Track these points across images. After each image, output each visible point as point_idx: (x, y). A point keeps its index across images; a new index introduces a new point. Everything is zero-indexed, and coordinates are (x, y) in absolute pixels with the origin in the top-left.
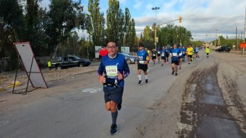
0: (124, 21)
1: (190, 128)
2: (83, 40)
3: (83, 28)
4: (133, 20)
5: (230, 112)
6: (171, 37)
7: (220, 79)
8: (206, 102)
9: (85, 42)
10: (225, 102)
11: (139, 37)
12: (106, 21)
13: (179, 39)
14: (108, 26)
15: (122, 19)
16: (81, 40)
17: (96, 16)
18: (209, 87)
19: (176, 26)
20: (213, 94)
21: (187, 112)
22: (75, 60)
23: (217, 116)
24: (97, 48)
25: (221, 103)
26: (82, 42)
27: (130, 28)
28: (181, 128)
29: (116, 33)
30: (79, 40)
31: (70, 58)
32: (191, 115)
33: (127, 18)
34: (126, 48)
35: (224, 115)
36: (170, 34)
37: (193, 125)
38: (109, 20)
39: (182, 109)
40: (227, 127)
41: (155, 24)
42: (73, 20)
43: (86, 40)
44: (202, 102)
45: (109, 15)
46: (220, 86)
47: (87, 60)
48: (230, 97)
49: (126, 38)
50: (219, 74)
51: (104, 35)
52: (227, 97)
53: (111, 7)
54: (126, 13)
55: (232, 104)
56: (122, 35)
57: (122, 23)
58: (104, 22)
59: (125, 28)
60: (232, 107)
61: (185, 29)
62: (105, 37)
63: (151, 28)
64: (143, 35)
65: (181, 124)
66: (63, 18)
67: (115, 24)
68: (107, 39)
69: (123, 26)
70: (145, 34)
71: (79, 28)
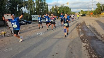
1: (88, 45)
4: (47, 4)
5: (98, 38)
7: (88, 27)
8: (88, 35)
9: (26, 14)
10: (94, 35)
11: (50, 11)
12: (35, 4)
13: (66, 12)
14: (36, 6)
16: (24, 13)
17: (31, 2)
18: (86, 30)
20: (89, 32)
21: (83, 39)
22: (24, 22)
23: (94, 40)
24: (32, 16)
25: (93, 35)
27: (46, 7)
28: (85, 45)
29: (40, 9)
31: (22, 21)
32: (85, 40)
33: (45, 3)
35: (97, 39)
37: (88, 43)
38: (37, 4)
39: (80, 38)
40: (100, 43)
41: (56, 6)
42: (22, 4)
44: (86, 35)
46: (90, 29)
47: (30, 22)
48: (95, 33)
49: (45, 11)
50: (87, 25)
51: (35, 10)
52: (94, 33)
54: (44, 1)
55: (97, 35)
56: (43, 10)
57: (42, 5)
58: (34, 5)
59: (44, 7)
60: (98, 36)
61: (68, 8)
62: (35, 11)
63: (54, 7)
65: (84, 44)
66: (17, 3)
67: (39, 5)
68: (36, 12)
69: (43, 6)
70: (52, 9)
71: (25, 7)
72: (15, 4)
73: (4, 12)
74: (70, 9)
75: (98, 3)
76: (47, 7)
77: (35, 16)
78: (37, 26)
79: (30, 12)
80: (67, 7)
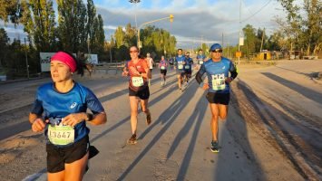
0: (87, 17)
2: (17, 43)
4: (99, 17)
6: (152, 42)
9: (21, 47)
11: (109, 42)
12: (57, 17)
13: (162, 45)
14: (60, 22)
15: (83, 15)
16: (14, 44)
17: (39, 5)
19: (157, 30)
24: (43, 56)
26: (16, 46)
27: (96, 26)
29: (75, 34)
30: (11, 42)
33: (91, 13)
34: (92, 55)
38: (64, 15)
43: (22, 43)
49: (92, 40)
54: (89, 6)
56: (84, 37)
57: (82, 20)
58: (53, 16)
59: (88, 27)
61: (169, 34)
62: (57, 39)
63: (124, 29)
64: (115, 39)
67: (72, 20)
68: (60, 43)
69: (86, 24)
70: (117, 37)
71: (7, 20)
74: (174, 38)
75: (248, 26)
76: (101, 29)
79: (36, 42)
80: (163, 32)
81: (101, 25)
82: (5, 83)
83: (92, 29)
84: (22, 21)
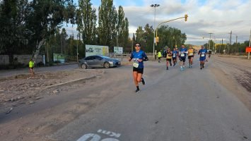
0: (117, 20)
2: (72, 38)
3: (72, 23)
4: (126, 19)
6: (166, 38)
9: (74, 41)
11: (131, 38)
12: (98, 18)
14: (100, 24)
15: (115, 18)
16: (70, 39)
17: (87, 12)
19: (171, 28)
24: (88, 47)
26: (71, 41)
29: (109, 32)
30: (68, 38)
33: (121, 17)
34: (119, 48)
36: (164, 36)
38: (102, 19)
41: (147, 25)
42: (61, 12)
45: (101, 12)
49: (120, 37)
51: (94, 32)
53: (103, 3)
54: (120, 11)
56: (115, 34)
57: (115, 22)
58: (96, 20)
59: (118, 27)
61: (180, 31)
62: (97, 36)
63: (143, 29)
64: (136, 36)
66: (48, 8)
67: (107, 22)
68: (98, 38)
69: (116, 25)
70: (137, 34)
71: (67, 22)
72: (42, 10)
73: (11, 30)
74: (184, 34)
76: (127, 28)
77: (94, 47)
78: (95, 77)
79: (84, 37)
80: (175, 30)
81: (127, 26)
82: (64, 65)
83: (120, 29)
84: (77, 23)
